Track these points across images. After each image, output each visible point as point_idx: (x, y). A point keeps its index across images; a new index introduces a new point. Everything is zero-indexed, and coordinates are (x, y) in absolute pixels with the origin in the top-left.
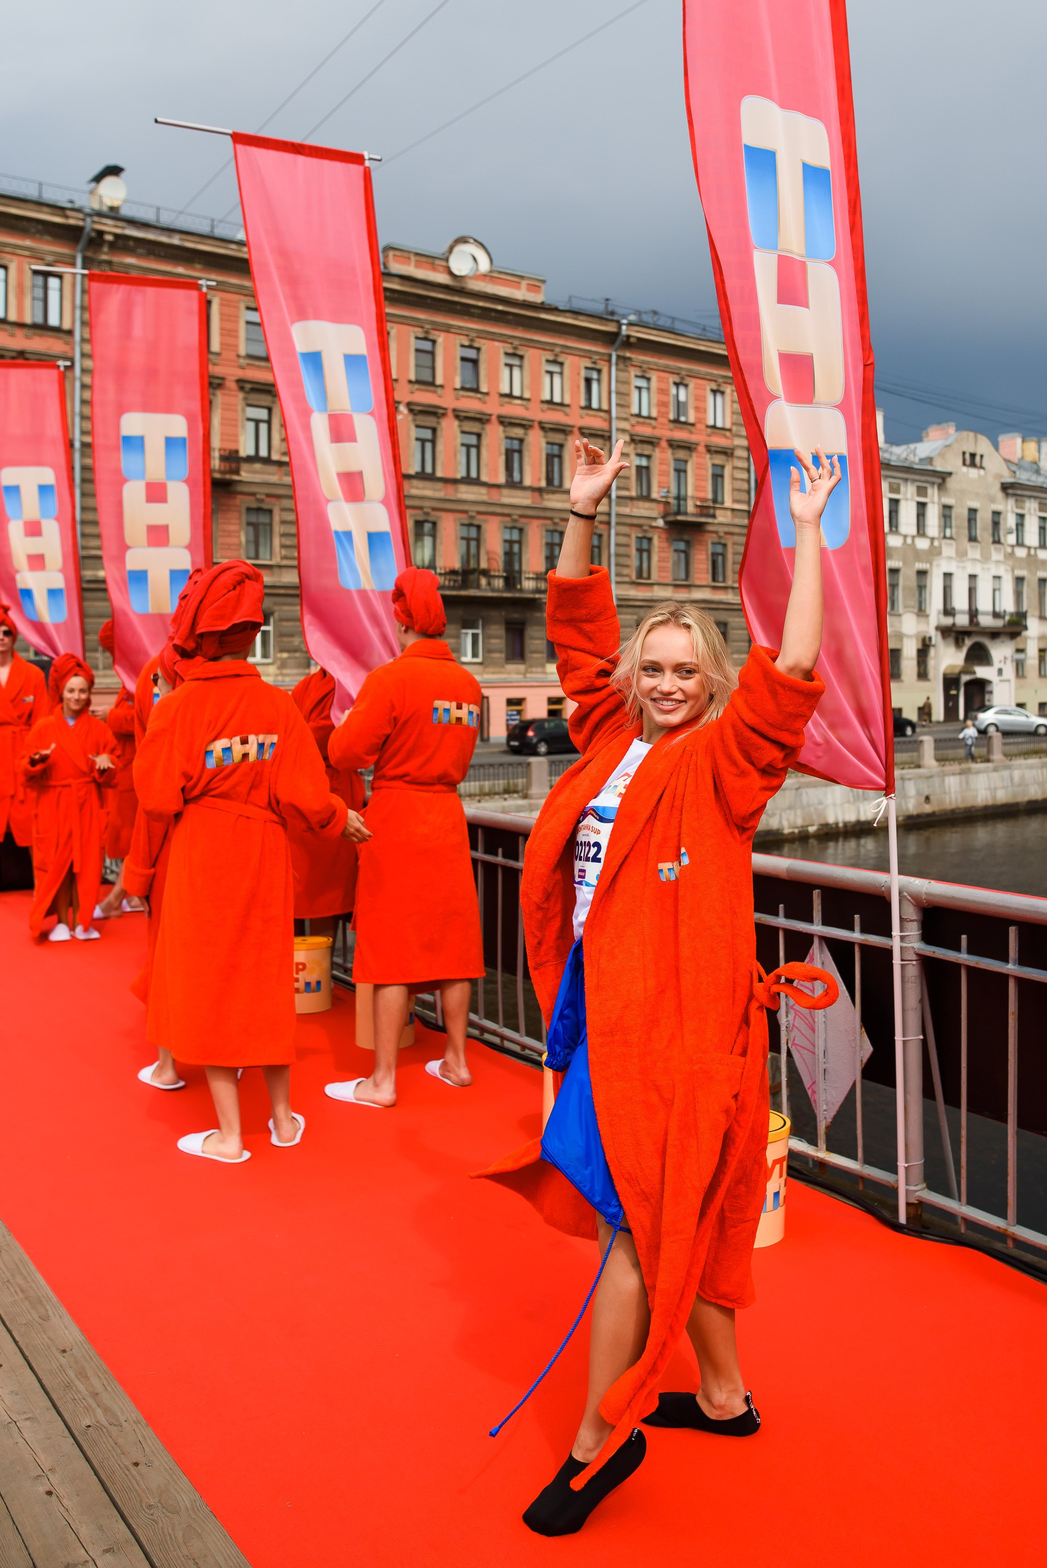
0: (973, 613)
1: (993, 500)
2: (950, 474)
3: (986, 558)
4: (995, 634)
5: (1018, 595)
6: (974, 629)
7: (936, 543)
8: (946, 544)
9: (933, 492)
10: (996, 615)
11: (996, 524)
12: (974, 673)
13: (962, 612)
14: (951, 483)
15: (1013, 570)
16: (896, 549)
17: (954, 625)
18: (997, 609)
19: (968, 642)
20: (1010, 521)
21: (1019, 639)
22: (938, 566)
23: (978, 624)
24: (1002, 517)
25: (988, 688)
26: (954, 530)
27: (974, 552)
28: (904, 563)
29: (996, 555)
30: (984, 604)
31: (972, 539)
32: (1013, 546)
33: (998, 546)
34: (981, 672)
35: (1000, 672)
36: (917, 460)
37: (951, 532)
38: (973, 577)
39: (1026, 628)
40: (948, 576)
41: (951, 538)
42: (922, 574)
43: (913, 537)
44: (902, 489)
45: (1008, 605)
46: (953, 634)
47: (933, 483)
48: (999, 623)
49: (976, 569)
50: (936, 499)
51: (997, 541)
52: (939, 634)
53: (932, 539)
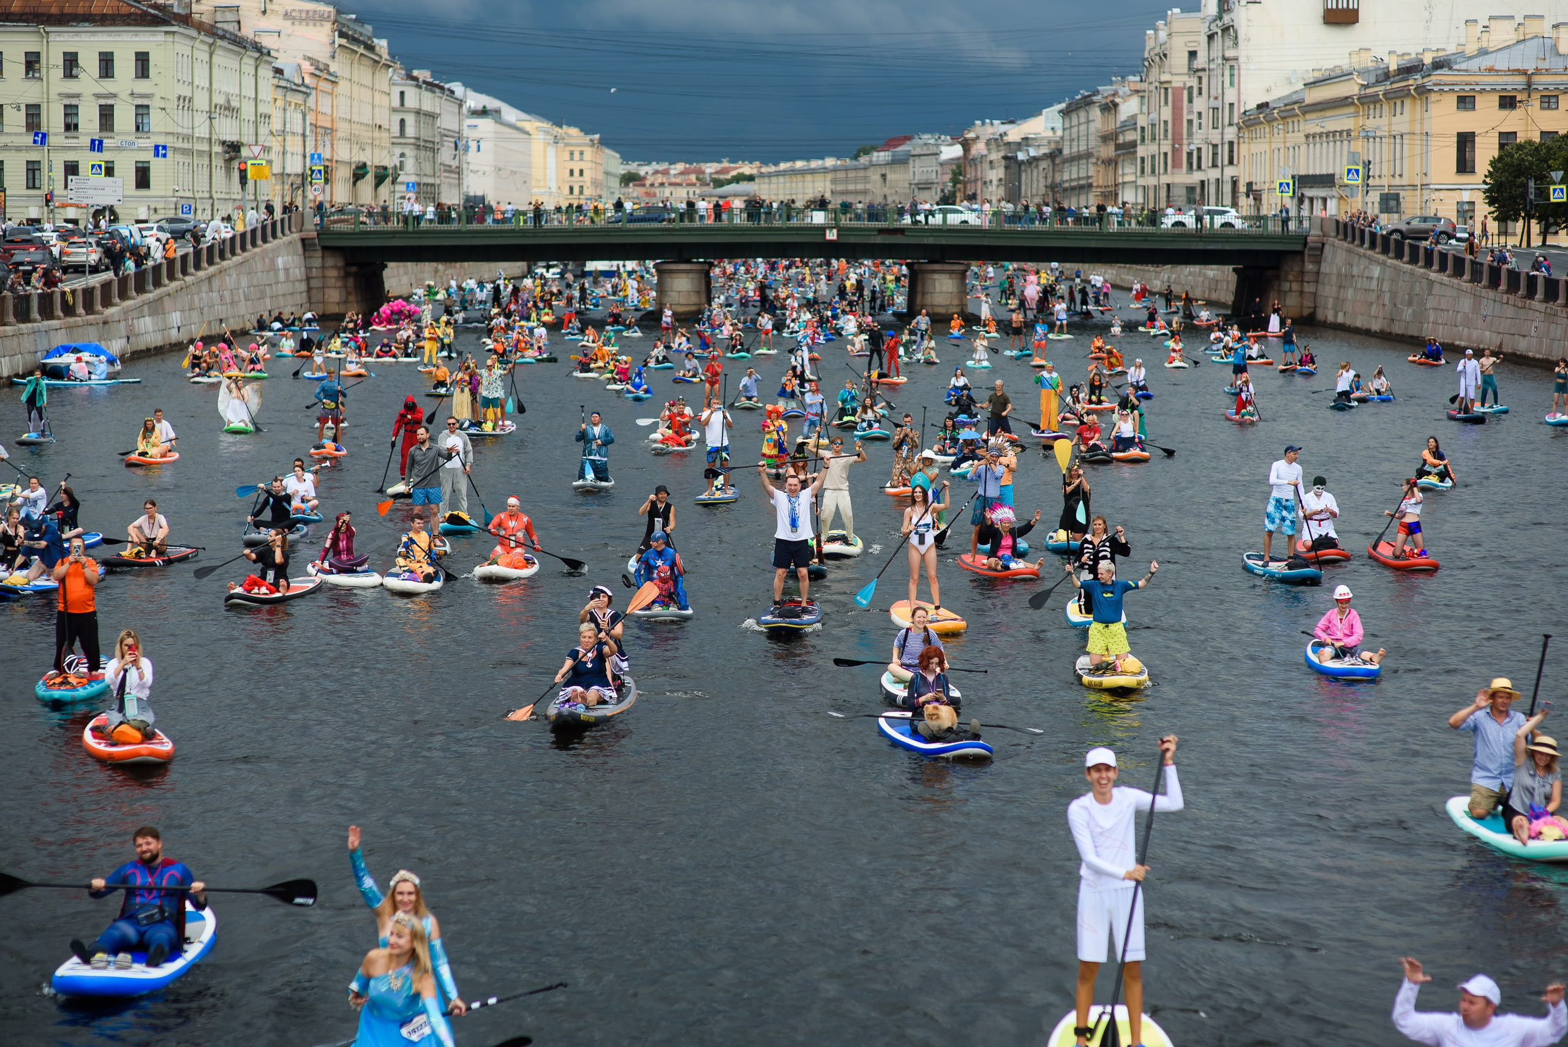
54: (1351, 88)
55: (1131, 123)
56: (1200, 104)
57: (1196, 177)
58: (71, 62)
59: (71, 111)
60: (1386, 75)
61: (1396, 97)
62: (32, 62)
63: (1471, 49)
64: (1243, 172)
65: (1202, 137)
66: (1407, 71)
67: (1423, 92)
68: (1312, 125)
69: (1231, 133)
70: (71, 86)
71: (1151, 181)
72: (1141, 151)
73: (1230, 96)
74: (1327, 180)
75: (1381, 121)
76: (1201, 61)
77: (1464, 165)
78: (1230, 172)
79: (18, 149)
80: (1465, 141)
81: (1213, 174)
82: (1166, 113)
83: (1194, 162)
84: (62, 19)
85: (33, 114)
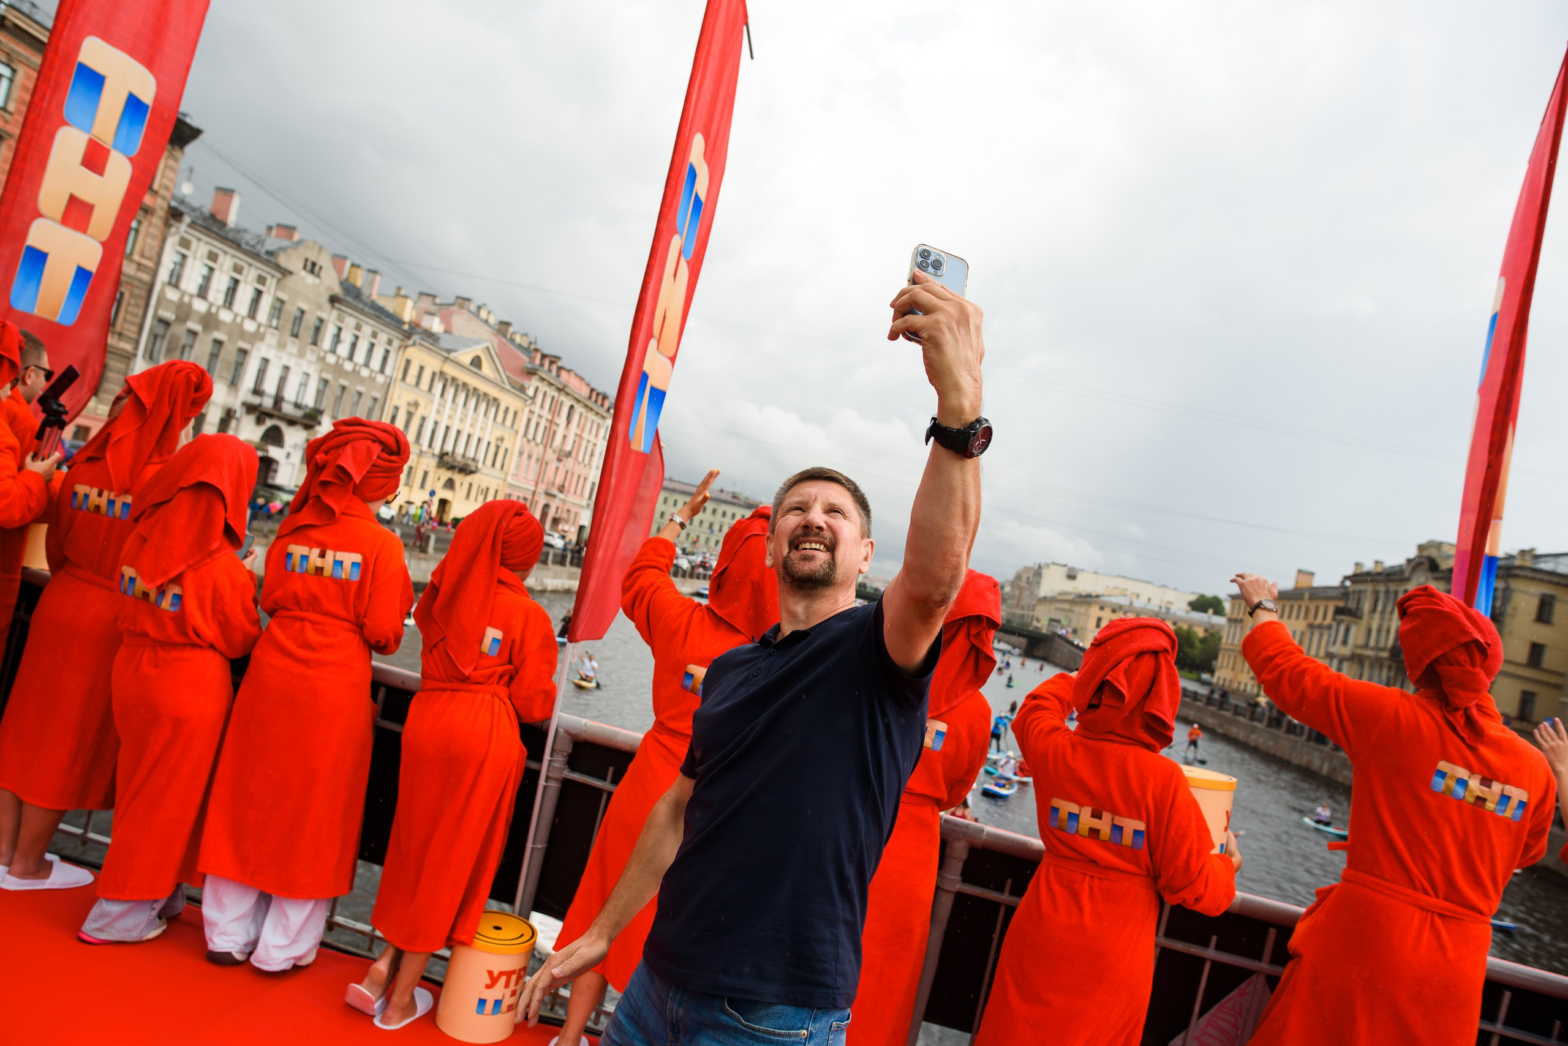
0: (278, 400)
1: (320, 308)
2: (291, 273)
3: (301, 355)
4: (292, 422)
5: (320, 394)
6: (276, 413)
7: (262, 329)
8: (271, 333)
9: (271, 282)
10: (297, 406)
11: (318, 330)
12: (267, 451)
13: (269, 396)
14: (290, 281)
15: (321, 371)
16: (224, 323)
17: (260, 405)
18: (299, 401)
19: (269, 423)
20: (330, 331)
21: (311, 431)
22: (259, 350)
23: (280, 409)
24: (324, 324)
25: (274, 466)
26: (281, 322)
27: (292, 347)
28: (230, 338)
29: (310, 356)
30: (290, 394)
31: (296, 335)
32: (326, 352)
33: (314, 347)
34: (274, 452)
35: (288, 455)
36: (263, 251)
37: (278, 324)
38: (286, 369)
39: (319, 423)
40: (266, 361)
41: (276, 328)
42: (244, 352)
43: (243, 319)
44: (245, 272)
45: (309, 401)
46: (257, 414)
47: (273, 276)
48: (299, 413)
49: (291, 363)
50: (272, 290)
51: (315, 343)
52: (244, 409)
53: (260, 325)
54: (1070, 597)
55: (1007, 593)
56: (1027, 592)
57: (1022, 612)
58: (724, 514)
59: (721, 527)
60: (1080, 596)
61: (1082, 603)
62: (714, 511)
63: (1106, 594)
64: (1037, 614)
65: (1026, 600)
66: (1089, 596)
67: (1089, 604)
68: (1058, 605)
69: (1034, 602)
70: (723, 520)
71: (1009, 610)
72: (1009, 602)
73: (1036, 592)
74: (1058, 621)
75: (1076, 609)
76: (1031, 580)
77: (1098, 626)
78: (1032, 613)
79: (704, 533)
80: (1099, 620)
81: (1026, 612)
82: (1017, 593)
83: (1023, 608)
84: (725, 502)
85: (711, 526)
